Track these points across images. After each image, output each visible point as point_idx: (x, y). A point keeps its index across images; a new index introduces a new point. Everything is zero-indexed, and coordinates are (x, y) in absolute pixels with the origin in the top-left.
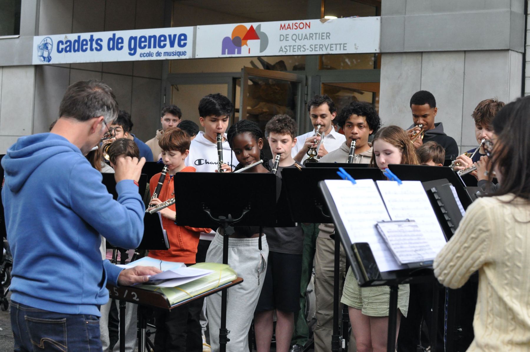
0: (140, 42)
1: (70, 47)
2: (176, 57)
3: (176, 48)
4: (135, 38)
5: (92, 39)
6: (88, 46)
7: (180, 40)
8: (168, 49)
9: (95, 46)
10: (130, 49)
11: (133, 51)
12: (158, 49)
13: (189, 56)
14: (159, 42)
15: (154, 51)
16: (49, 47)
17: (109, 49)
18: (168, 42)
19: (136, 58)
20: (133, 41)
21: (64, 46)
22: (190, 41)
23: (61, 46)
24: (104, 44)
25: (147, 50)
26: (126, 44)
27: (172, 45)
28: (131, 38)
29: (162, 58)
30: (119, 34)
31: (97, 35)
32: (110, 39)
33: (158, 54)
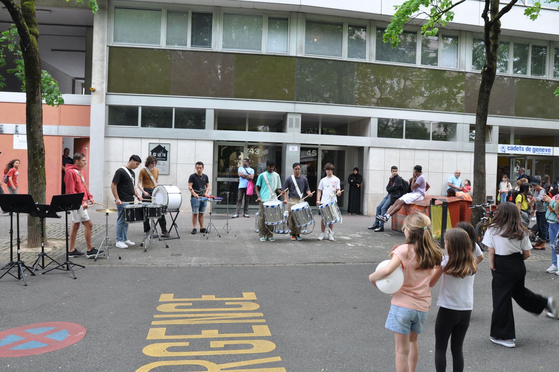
0: (536, 150)
1: (512, 149)
2: (548, 155)
3: (548, 152)
4: (535, 149)
5: (520, 147)
6: (519, 149)
7: (549, 150)
8: (545, 152)
9: (521, 149)
10: (533, 151)
11: (534, 152)
12: (542, 152)
13: (551, 154)
14: (543, 150)
15: (540, 152)
16: (505, 148)
17: (526, 151)
18: (545, 150)
19: (535, 154)
20: (534, 149)
21: (510, 148)
22: (552, 151)
23: (509, 148)
24: (525, 149)
25: (538, 152)
26: (532, 150)
27: (546, 151)
28: (533, 148)
29: (543, 154)
30: (529, 147)
31: (522, 146)
32: (526, 148)
33: (542, 153)
